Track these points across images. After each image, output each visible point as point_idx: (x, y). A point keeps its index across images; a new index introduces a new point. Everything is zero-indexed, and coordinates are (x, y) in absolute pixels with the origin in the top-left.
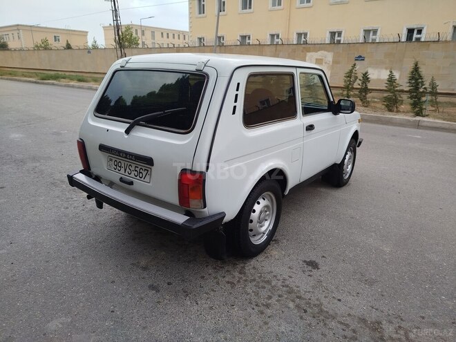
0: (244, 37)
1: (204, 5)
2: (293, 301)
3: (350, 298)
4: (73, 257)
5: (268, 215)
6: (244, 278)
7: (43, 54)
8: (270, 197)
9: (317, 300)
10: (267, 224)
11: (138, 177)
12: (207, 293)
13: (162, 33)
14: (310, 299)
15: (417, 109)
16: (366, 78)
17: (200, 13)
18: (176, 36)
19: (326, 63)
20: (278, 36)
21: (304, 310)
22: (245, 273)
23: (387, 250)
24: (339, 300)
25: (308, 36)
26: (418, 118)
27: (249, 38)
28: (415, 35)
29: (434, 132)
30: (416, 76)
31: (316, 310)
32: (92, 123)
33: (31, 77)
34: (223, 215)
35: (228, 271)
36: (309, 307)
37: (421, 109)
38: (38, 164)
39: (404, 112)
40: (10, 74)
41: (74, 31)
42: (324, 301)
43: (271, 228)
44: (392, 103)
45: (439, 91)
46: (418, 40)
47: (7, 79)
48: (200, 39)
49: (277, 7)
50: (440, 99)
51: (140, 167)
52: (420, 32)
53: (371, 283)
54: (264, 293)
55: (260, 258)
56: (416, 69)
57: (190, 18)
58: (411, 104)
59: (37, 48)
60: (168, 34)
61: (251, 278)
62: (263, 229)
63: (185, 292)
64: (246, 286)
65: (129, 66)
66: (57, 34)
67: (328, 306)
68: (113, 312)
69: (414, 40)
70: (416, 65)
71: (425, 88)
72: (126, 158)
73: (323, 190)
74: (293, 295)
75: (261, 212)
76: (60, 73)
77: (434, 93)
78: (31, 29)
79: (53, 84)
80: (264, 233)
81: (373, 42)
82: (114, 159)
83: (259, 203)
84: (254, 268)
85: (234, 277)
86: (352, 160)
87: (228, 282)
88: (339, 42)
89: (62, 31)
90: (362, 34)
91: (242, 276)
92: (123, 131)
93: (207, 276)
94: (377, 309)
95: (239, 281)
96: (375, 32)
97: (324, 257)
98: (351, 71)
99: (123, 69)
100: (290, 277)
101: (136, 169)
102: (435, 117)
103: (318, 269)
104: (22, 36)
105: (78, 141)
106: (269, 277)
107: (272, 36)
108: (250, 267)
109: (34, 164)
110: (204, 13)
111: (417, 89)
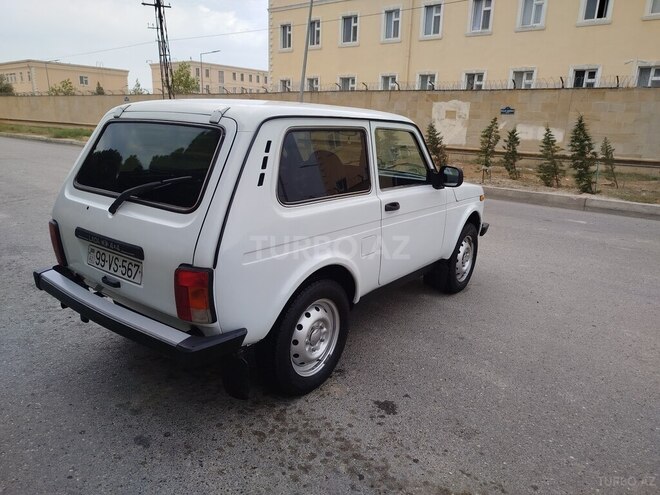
0: (345, 80)
1: (290, 35)
2: (346, 462)
3: (432, 458)
4: (33, 394)
5: (325, 333)
6: (281, 427)
7: (62, 101)
8: (330, 306)
9: (383, 460)
10: (323, 347)
11: (126, 277)
12: (220, 449)
13: (234, 74)
14: (372, 459)
15: (584, 183)
16: (513, 138)
17: (284, 46)
18: (254, 78)
19: (460, 117)
20: (394, 79)
21: (360, 476)
22: (283, 420)
23: (503, 385)
24: (416, 461)
25: (436, 80)
26: (585, 196)
27: (353, 81)
28: (586, 80)
29: (606, 216)
30: (580, 136)
31: (378, 475)
32: (67, 195)
33: (41, 133)
34: (243, 333)
35: (260, 416)
36: (369, 472)
37: (590, 183)
38: (18, 257)
39: (567, 187)
40: (12, 129)
41: (109, 70)
42: (393, 463)
43: (331, 352)
44: (550, 175)
45: (615, 158)
46: (590, 86)
47: (7, 136)
48: (284, 82)
49: (392, 39)
50: (618, 168)
51: (129, 261)
52: (592, 75)
53: (468, 435)
54: (305, 450)
55: (312, 397)
56: (581, 127)
57: (271, 53)
58: (575, 176)
59: (55, 93)
60: (242, 75)
61: (291, 425)
62: (317, 354)
63: (187, 447)
64: (281, 438)
65: (125, 116)
66: (84, 73)
67: (396, 469)
68: (70, 477)
69: (584, 86)
70: (580, 121)
71: (594, 153)
72: (108, 247)
73: (426, 297)
74: (349, 453)
75: (313, 329)
76: (85, 128)
77: (609, 160)
78: (47, 66)
79: (71, 144)
80: (320, 361)
81: (528, 88)
82: (96, 250)
83: (308, 315)
84: (299, 412)
85: (266, 425)
86: (471, 254)
87: (256, 433)
88: (479, 88)
89: (92, 70)
90: (511, 76)
91: (278, 423)
92: (107, 208)
93: (225, 423)
94: (468, 475)
95: (272, 432)
96: (530, 74)
97: (407, 396)
98: (490, 129)
99: (117, 121)
100: (350, 426)
101: (125, 264)
102: (610, 195)
103: (395, 413)
104: (33, 77)
105: (50, 223)
106: (317, 425)
107: (386, 79)
108: (294, 410)
109: (13, 258)
110: (290, 46)
111: (582, 154)
